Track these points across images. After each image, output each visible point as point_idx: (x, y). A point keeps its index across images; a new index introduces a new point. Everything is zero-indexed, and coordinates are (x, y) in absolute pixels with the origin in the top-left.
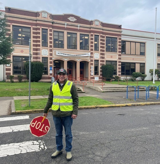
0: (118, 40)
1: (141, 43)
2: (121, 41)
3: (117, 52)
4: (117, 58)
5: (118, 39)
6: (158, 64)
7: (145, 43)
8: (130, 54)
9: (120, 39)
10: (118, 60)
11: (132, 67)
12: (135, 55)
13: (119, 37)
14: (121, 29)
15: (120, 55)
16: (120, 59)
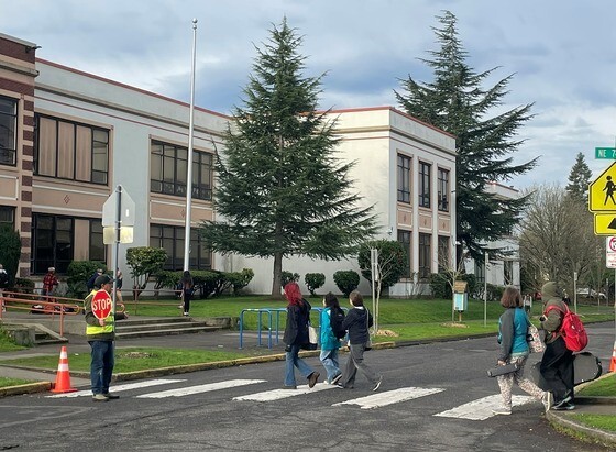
0: (23, 113)
1: (94, 128)
2: (32, 114)
3: (15, 165)
4: (18, 195)
5: (21, 104)
6: (151, 225)
7: (108, 131)
8: (56, 177)
9: (29, 106)
10: (21, 204)
11: (60, 238)
12: (74, 180)
13: (28, 98)
14: (33, 60)
15: (27, 181)
16: (26, 196)
